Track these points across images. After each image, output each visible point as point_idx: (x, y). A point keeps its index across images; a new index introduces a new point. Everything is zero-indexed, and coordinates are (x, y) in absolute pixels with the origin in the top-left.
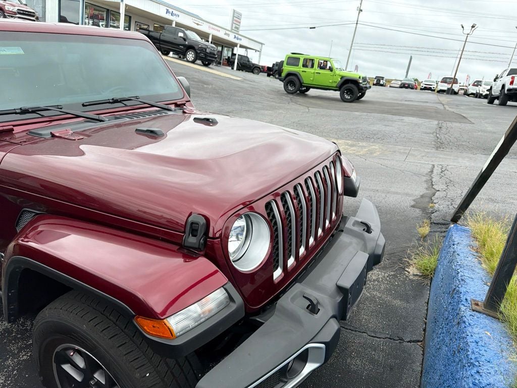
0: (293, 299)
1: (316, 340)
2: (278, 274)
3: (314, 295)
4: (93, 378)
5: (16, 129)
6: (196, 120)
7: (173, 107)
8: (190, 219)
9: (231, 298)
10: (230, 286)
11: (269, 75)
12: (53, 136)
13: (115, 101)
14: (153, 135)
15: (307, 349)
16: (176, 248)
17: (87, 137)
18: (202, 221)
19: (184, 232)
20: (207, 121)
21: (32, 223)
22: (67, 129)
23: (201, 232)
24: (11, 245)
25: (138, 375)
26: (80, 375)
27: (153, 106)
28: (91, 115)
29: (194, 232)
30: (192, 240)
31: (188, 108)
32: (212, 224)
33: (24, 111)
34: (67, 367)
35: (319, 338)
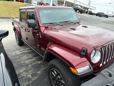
0: (105, 72)
1: (110, 83)
2: (101, 65)
3: (111, 72)
4: (58, 77)
5: (49, 27)
6: (83, 26)
7: (77, 23)
8: (83, 49)
9: (90, 68)
10: (90, 65)
11: (96, 16)
12: (55, 28)
13: (66, 22)
14: (74, 29)
15: (108, 85)
16: (79, 54)
17: (61, 29)
18: (86, 50)
19: (81, 51)
20: (85, 27)
21: (51, 45)
22: (57, 27)
23: (85, 52)
24: (47, 48)
25: (68, 79)
26: (55, 75)
27: (73, 23)
28: (61, 24)
29: (83, 52)
30: (83, 53)
31: (80, 23)
32: (88, 51)
33: (50, 23)
34: (53, 73)
35: (111, 83)
